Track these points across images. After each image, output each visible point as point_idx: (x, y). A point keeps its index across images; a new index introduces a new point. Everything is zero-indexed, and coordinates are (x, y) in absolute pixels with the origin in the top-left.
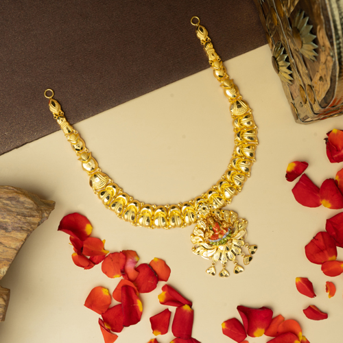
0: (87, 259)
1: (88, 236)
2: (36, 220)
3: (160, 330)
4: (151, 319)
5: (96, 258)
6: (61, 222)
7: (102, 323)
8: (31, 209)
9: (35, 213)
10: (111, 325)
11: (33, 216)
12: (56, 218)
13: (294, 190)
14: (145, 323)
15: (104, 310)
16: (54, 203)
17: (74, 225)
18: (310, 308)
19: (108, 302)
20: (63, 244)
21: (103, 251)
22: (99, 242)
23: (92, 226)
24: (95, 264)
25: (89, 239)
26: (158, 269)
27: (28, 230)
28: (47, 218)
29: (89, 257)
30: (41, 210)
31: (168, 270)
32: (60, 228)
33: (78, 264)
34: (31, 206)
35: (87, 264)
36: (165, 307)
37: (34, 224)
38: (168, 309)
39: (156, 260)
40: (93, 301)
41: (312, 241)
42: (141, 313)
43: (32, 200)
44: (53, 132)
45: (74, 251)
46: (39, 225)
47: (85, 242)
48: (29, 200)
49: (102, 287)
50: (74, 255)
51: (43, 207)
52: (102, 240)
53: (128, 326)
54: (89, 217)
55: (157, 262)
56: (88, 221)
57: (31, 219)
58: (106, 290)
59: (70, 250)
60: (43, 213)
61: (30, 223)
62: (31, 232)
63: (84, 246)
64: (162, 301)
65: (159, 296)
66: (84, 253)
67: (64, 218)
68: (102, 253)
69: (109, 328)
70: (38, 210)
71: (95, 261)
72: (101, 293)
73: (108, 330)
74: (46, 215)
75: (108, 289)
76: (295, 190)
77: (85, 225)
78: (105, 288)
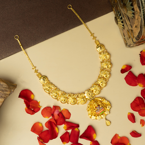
0: (32, 110)
1: (32, 100)
2: (8, 93)
3: (66, 142)
5: (36, 110)
6: (20, 94)
7: (39, 138)
8: (6, 88)
9: (8, 90)
10: (43, 140)
11: (7, 91)
12: (18, 92)
13: (126, 78)
15: (40, 133)
16: (17, 85)
17: (26, 95)
18: (133, 132)
19: (42, 129)
20: (21, 104)
21: (39, 106)
22: (37, 103)
23: (34, 95)
24: (35, 112)
25: (32, 101)
26: (65, 114)
27: (5, 97)
28: (13, 92)
29: (33, 109)
30: (10, 88)
31: (70, 114)
32: (19, 97)
33: (28, 113)
34: (6, 87)
35: (32, 112)
37: (7, 94)
39: (64, 110)
40: (35, 129)
41: (134, 101)
42: (58, 133)
43: (6, 84)
45: (26, 107)
46: (9, 95)
47: (30, 102)
48: (5, 84)
49: (39, 123)
50: (26, 108)
51: (11, 87)
52: (38, 101)
53: (52, 139)
54: (33, 91)
55: (65, 111)
56: (32, 93)
57: (6, 92)
59: (24, 106)
60: (11, 89)
61: (5, 94)
62: (6, 98)
63: (30, 104)
66: (30, 107)
67: (21, 91)
68: (39, 107)
69: (42, 141)
70: (9, 88)
71: (36, 111)
72: (38, 125)
73: (42, 142)
74: (12, 90)
75: (41, 124)
77: (31, 95)
78: (40, 123)
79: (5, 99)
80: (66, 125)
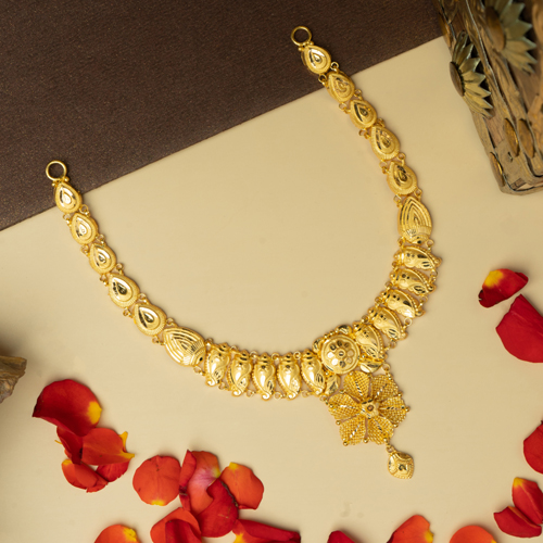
0: (91, 470)
1: (95, 426)
5: (110, 468)
6: (39, 400)
12: (29, 392)
13: (501, 329)
16: (25, 363)
17: (65, 405)
20: (45, 443)
21: (122, 454)
22: (114, 439)
23: (101, 406)
24: (108, 480)
25: (95, 432)
26: (238, 488)
28: (10, 392)
29: (95, 467)
31: (257, 485)
32: (38, 412)
33: (74, 483)
35: (92, 480)
39: (234, 468)
41: (538, 428)
44: (20, 221)
45: (65, 456)
47: (85, 438)
49: (122, 526)
50: (66, 464)
52: (120, 432)
54: (95, 388)
55: (237, 472)
56: (93, 397)
58: (131, 531)
59: (59, 454)
60: (1, 382)
63: (85, 445)
66: (84, 459)
67: (46, 389)
68: (121, 458)
71: (108, 476)
72: (122, 537)
74: (7, 387)
75: (135, 530)
76: (503, 329)
77: (87, 405)
78: (129, 528)
80: (244, 537)
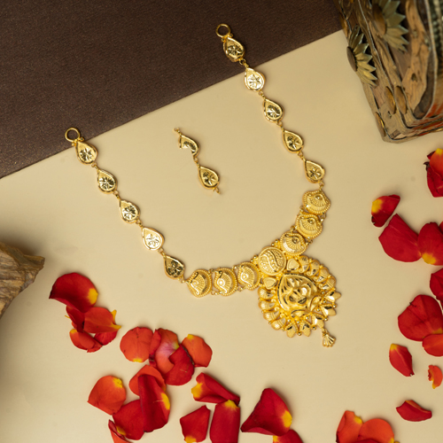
0: (90, 337)
1: (93, 306)
2: (17, 284)
3: (194, 436)
4: (182, 421)
5: (104, 336)
6: (54, 287)
7: (112, 426)
8: (10, 268)
9: (16, 274)
10: (126, 430)
11: (13, 279)
12: (47, 280)
13: (382, 238)
14: (173, 426)
15: (116, 410)
16: (43, 260)
17: (73, 291)
18: (405, 404)
19: (122, 398)
20: (57, 318)
21: (113, 326)
22: (107, 315)
23: (97, 291)
24: (102, 344)
25: (93, 310)
26: (194, 351)
27: (6, 298)
28: (33, 280)
29: (93, 335)
30: (24, 270)
31: (208, 350)
32: (53, 295)
33: (78, 345)
34: (10, 264)
35: (91, 344)
36: (201, 404)
37: (14, 289)
38: (205, 407)
39: (191, 338)
40: (101, 395)
41: (408, 308)
42: (169, 412)
43: (11, 256)
44: (41, 160)
45: (72, 327)
46: (21, 290)
47: (87, 313)
48: (7, 256)
49: (112, 377)
50: (73, 332)
51: (27, 266)
52: (111, 310)
53: (151, 431)
54: (93, 279)
55: (193, 341)
56: (92, 285)
57: (10, 282)
58: (119, 380)
59: (67, 325)
60: (26, 273)
61: (8, 289)
62: (11, 301)
63: (86, 319)
64: (198, 396)
65: (193, 390)
66: (85, 329)
67: (59, 280)
68: (112, 329)
69: (123, 434)
70: (20, 269)
71: (103, 341)
72: (112, 384)
73: (122, 437)
74: (31, 276)
75: (121, 380)
76: (383, 238)
77: (88, 291)
78: (117, 378)
79: (9, 302)
